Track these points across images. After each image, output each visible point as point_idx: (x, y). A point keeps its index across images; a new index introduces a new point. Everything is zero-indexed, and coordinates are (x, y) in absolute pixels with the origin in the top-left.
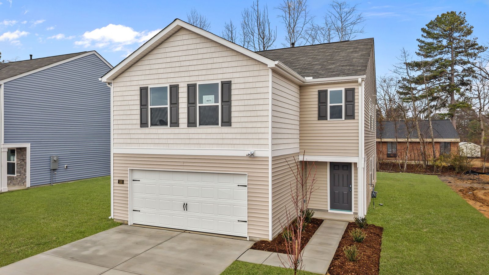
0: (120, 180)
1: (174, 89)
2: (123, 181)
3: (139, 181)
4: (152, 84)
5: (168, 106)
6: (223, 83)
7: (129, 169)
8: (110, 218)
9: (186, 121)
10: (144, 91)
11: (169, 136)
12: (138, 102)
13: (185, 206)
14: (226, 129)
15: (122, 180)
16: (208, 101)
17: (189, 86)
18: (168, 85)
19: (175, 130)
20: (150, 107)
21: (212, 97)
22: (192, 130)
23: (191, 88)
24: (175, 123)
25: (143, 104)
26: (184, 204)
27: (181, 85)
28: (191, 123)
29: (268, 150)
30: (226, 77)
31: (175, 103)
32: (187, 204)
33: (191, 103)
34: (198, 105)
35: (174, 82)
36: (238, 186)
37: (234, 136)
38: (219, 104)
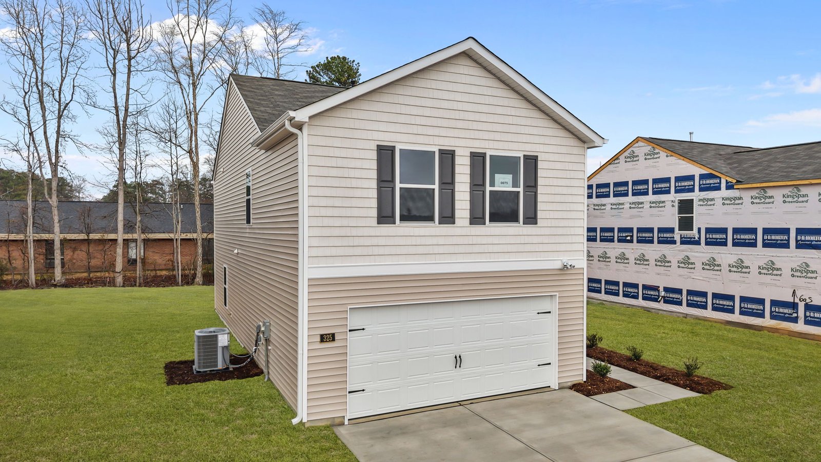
0: (326, 335)
1: (448, 157)
2: (333, 335)
3: (363, 329)
4: (403, 142)
5: (436, 187)
6: (526, 157)
7: (350, 308)
8: (295, 421)
9: (467, 214)
10: (385, 154)
11: (434, 241)
12: (374, 174)
13: (458, 360)
14: (530, 229)
15: (329, 334)
16: (503, 183)
17: (473, 155)
18: (435, 149)
19: (446, 229)
20: (398, 185)
21: (509, 178)
22: (478, 229)
23: (477, 159)
24: (448, 218)
25: (385, 180)
26: (456, 357)
27: (458, 152)
28: (476, 219)
29: (583, 258)
30: (531, 150)
31: (448, 183)
32: (460, 357)
33: (477, 185)
34: (488, 188)
35: (447, 145)
36: (538, 313)
37: (539, 240)
38: (521, 189)
